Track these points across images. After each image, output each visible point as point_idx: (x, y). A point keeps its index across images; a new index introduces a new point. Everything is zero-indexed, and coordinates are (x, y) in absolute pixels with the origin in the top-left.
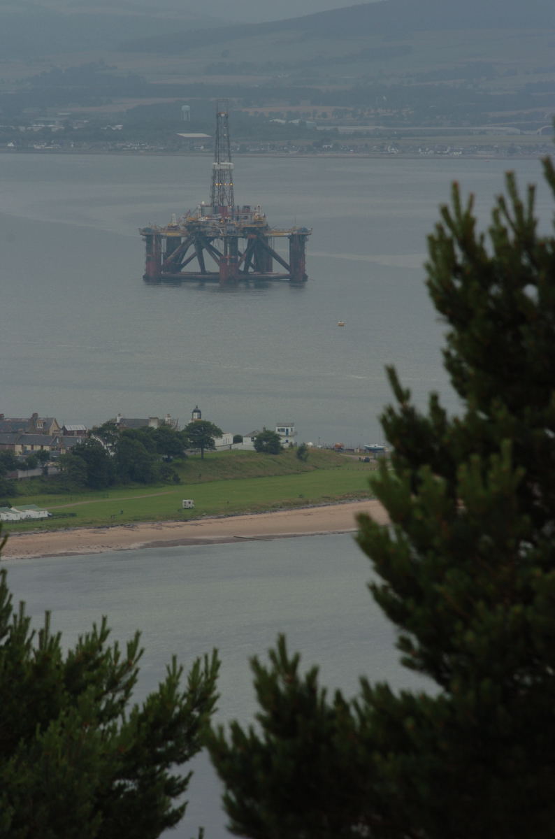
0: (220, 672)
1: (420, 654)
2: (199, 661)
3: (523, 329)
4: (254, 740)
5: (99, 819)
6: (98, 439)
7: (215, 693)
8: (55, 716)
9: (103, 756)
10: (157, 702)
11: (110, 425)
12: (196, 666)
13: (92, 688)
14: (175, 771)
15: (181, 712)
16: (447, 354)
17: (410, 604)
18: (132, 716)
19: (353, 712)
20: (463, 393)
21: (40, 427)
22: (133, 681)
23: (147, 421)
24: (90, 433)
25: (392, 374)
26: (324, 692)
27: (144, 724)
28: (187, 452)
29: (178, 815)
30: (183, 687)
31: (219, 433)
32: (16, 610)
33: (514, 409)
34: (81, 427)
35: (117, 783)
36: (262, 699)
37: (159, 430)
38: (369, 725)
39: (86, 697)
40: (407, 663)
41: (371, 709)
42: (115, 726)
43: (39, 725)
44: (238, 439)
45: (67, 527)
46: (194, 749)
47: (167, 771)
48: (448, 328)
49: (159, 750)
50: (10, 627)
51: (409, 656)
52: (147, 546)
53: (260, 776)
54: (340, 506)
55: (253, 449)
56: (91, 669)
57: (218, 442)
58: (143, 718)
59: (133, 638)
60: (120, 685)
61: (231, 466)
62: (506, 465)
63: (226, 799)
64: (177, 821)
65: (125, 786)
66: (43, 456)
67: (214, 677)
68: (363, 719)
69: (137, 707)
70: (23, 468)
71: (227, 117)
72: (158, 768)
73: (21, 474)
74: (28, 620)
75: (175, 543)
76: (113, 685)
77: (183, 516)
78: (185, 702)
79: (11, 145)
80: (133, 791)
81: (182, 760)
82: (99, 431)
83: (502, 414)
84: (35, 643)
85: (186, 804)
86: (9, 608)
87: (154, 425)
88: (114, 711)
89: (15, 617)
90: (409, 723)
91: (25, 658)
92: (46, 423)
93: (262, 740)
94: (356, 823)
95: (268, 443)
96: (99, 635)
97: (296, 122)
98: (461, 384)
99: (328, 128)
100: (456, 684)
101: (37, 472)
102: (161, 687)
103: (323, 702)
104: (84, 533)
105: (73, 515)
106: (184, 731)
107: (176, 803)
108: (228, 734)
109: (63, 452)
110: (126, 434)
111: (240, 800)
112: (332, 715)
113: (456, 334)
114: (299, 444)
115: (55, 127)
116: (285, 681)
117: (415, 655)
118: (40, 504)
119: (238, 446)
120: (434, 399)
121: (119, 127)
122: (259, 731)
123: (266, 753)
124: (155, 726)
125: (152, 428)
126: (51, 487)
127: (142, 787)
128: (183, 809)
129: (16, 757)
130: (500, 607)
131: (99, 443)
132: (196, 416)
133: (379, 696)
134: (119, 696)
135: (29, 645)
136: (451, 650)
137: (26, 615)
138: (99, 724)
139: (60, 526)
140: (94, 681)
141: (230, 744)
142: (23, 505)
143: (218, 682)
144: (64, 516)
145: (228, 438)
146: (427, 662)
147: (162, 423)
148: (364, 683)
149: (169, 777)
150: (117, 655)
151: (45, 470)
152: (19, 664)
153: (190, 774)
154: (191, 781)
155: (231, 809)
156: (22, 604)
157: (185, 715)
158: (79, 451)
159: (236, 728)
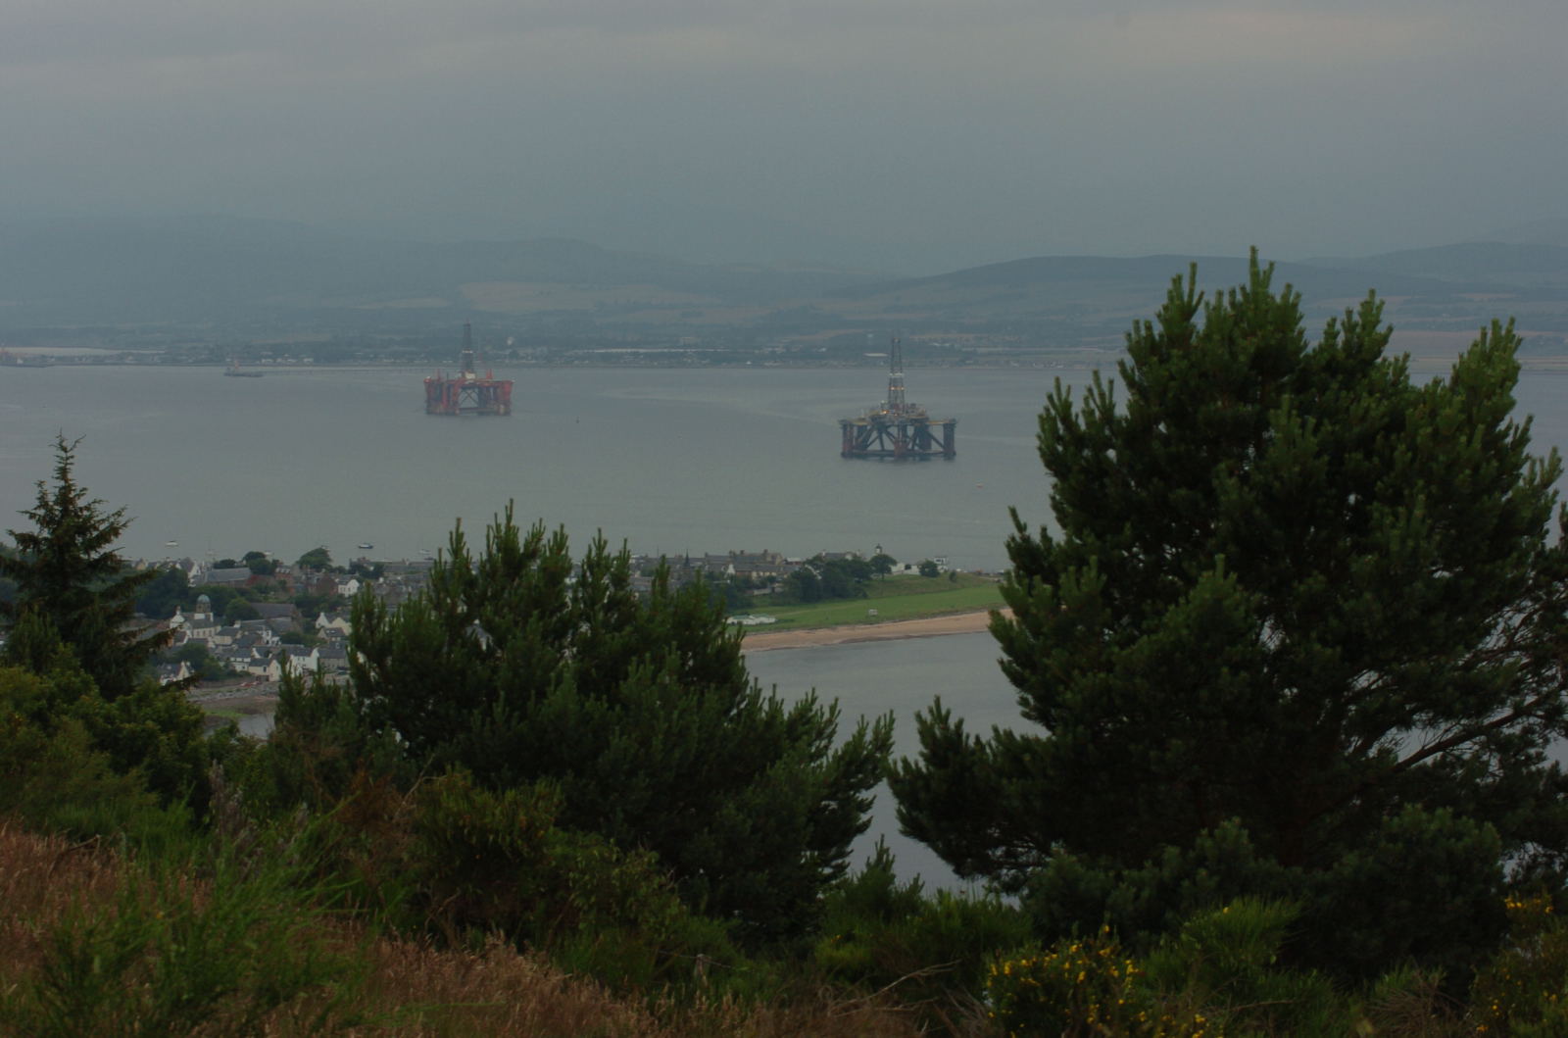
0: (895, 725)
1: (1035, 709)
2: (880, 718)
3: (1107, 481)
4: (919, 769)
5: (811, 829)
6: (810, 567)
7: (891, 741)
8: (780, 757)
9: (813, 785)
10: (851, 747)
11: (818, 558)
12: (878, 722)
13: (805, 737)
14: (864, 795)
15: (867, 755)
16: (1053, 498)
17: (1027, 673)
18: (833, 757)
19: (988, 750)
20: (1064, 526)
21: (769, 559)
22: (833, 732)
23: (845, 554)
24: (804, 563)
25: (1014, 513)
26: (968, 737)
27: (842, 763)
28: (872, 576)
29: (866, 825)
30: (869, 736)
31: (894, 563)
32: (752, 683)
33: (1099, 536)
34: (797, 559)
35: (823, 803)
36: (924, 741)
37: (853, 561)
38: (999, 759)
39: (801, 744)
40: (1026, 715)
41: (1001, 748)
42: (822, 764)
43: (769, 764)
44: (908, 567)
45: (789, 629)
46: (878, 779)
47: (857, 795)
48: (1054, 480)
49: (852, 780)
50: (748, 696)
51: (1027, 710)
52: (844, 642)
53: (922, 795)
54: (979, 614)
55: (918, 573)
56: (804, 724)
57: (894, 569)
58: (841, 758)
59: (833, 702)
60: (825, 735)
61: (902, 586)
62: (1093, 573)
63: (899, 811)
64: (865, 829)
65: (829, 805)
66: (772, 580)
67: (891, 729)
68: (994, 755)
69: (836, 751)
70: (758, 588)
71: (899, 342)
72: (852, 793)
73: (756, 592)
74: (760, 690)
75: (864, 640)
76: (820, 735)
77: (870, 621)
78: (870, 747)
79: (749, 363)
80: (834, 809)
81: (869, 787)
82: (810, 562)
83: (1091, 539)
84: (766, 707)
85: (872, 817)
86: (747, 682)
87: (849, 557)
88: (820, 753)
89: (751, 688)
90: (1027, 757)
91: (758, 717)
92: (774, 557)
93: (924, 770)
94: (990, 827)
95: (929, 570)
96: (810, 700)
97: (947, 345)
98: (1063, 519)
99: (970, 349)
100: (1059, 730)
101: (767, 591)
102: (854, 736)
103: (967, 744)
104: (801, 633)
105: (792, 621)
106: (870, 767)
107: (864, 817)
108: (900, 765)
109: (785, 576)
110: (828, 564)
111: (909, 812)
112: (973, 753)
113: (1059, 483)
114: (951, 570)
115: (779, 350)
116: (940, 728)
117: (1031, 710)
118: (770, 614)
119: (908, 572)
120: (1044, 530)
121: (824, 349)
122: (922, 764)
123: (926, 779)
124: (849, 764)
125: (847, 560)
126: (777, 601)
127: (841, 806)
128: (869, 821)
129: (753, 785)
130: (1090, 674)
131: (810, 570)
132: (878, 550)
133: (1006, 739)
134: (824, 743)
135: (761, 708)
136: (1058, 706)
137: (759, 686)
138: (810, 762)
139: (783, 628)
140: (807, 733)
141: (902, 773)
142: (758, 614)
143: (893, 733)
144: (786, 621)
145: (901, 566)
146: (1041, 715)
147: (855, 556)
148: (996, 730)
149: (860, 799)
150: (822, 714)
151: (773, 589)
152: (754, 721)
153: (875, 797)
154: (875, 801)
155: (902, 818)
156: (756, 679)
157: (870, 757)
158: (797, 576)
159: (905, 761)
